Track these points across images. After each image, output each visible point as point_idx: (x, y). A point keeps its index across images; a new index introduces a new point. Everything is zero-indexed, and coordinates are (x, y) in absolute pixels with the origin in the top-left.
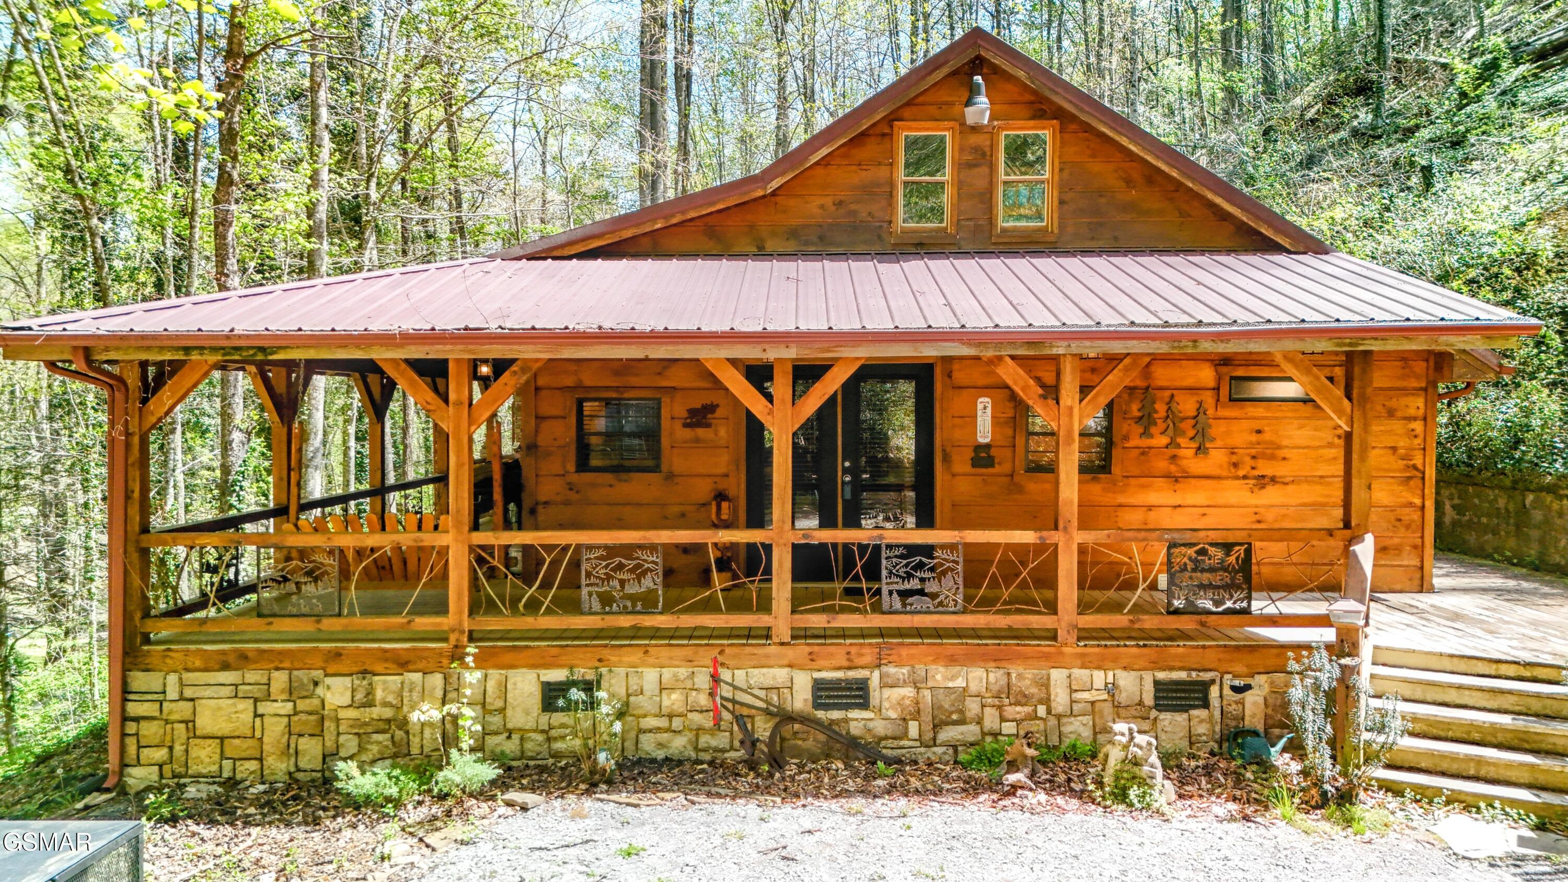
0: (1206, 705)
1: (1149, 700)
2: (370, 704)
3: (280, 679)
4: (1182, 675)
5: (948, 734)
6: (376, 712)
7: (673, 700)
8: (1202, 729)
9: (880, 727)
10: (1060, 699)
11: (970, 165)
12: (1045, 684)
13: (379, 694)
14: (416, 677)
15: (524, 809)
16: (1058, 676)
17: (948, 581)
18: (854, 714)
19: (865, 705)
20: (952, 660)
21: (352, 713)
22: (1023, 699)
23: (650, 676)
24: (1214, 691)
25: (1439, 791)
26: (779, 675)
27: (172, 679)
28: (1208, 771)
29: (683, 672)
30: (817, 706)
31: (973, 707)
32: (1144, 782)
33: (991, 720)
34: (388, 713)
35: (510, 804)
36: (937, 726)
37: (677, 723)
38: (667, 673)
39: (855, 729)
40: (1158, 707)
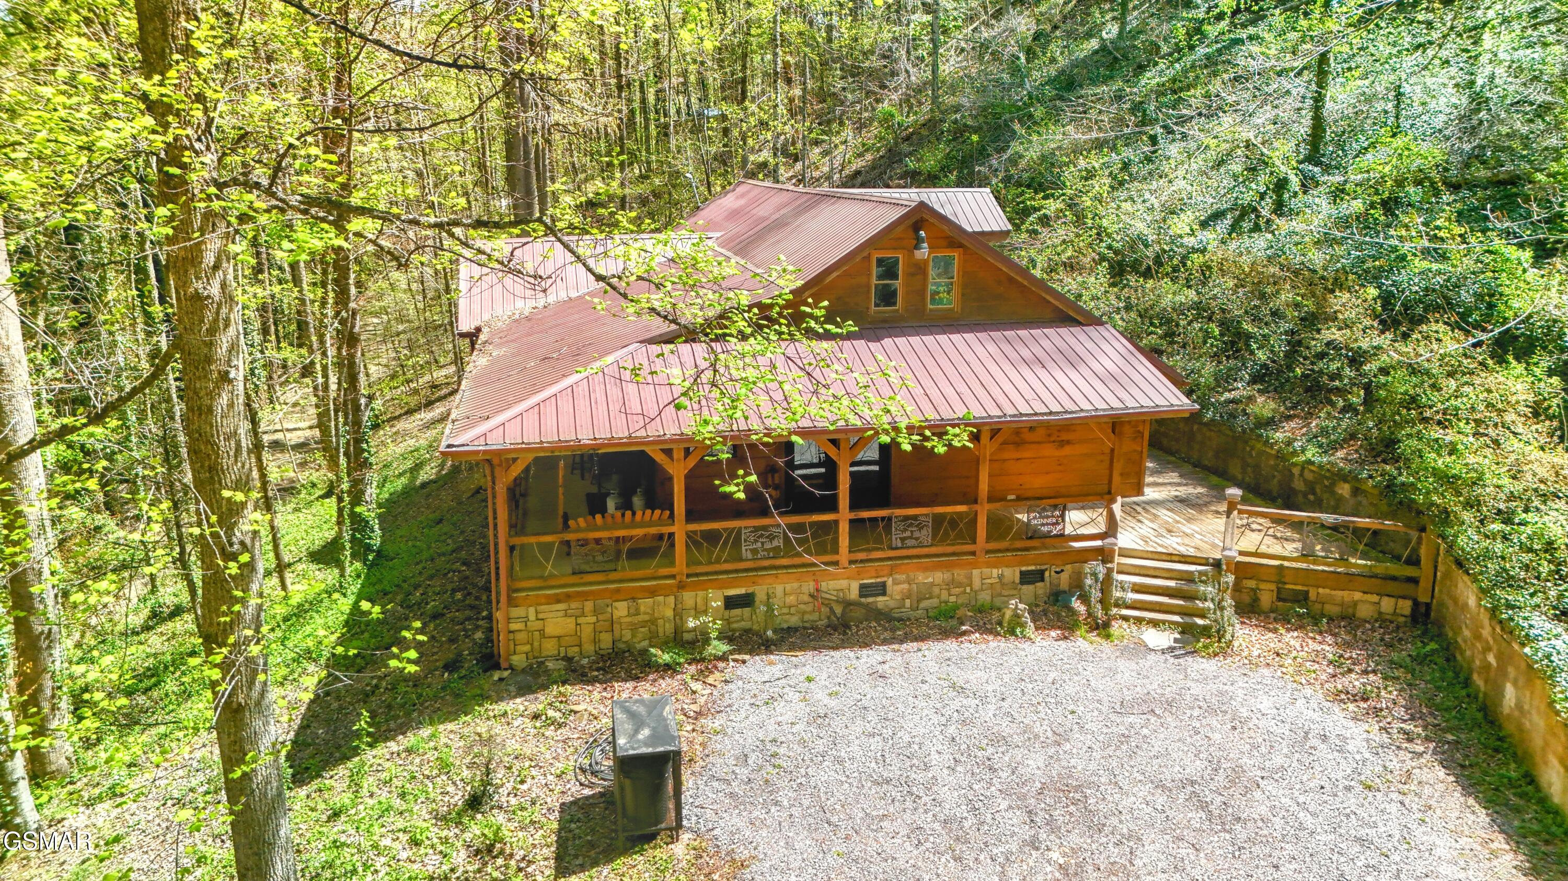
0: (1042, 580)
1: (1017, 580)
2: (638, 614)
3: (589, 605)
4: (1033, 568)
5: (924, 604)
6: (641, 618)
7: (791, 599)
8: (1040, 592)
9: (892, 604)
10: (977, 583)
11: (913, 275)
12: (970, 577)
13: (642, 609)
14: (661, 599)
15: (744, 662)
16: (976, 572)
17: (924, 532)
18: (880, 598)
19: (884, 593)
20: (926, 569)
21: (629, 619)
22: (960, 585)
23: (779, 589)
24: (1047, 574)
25: (1143, 619)
26: (843, 583)
27: (532, 610)
28: (1045, 613)
29: (796, 585)
30: (861, 596)
31: (936, 590)
32: (1023, 625)
33: (944, 596)
34: (647, 618)
35: (735, 660)
36: (919, 601)
37: (793, 610)
38: (788, 587)
39: (880, 606)
40: (1022, 583)
